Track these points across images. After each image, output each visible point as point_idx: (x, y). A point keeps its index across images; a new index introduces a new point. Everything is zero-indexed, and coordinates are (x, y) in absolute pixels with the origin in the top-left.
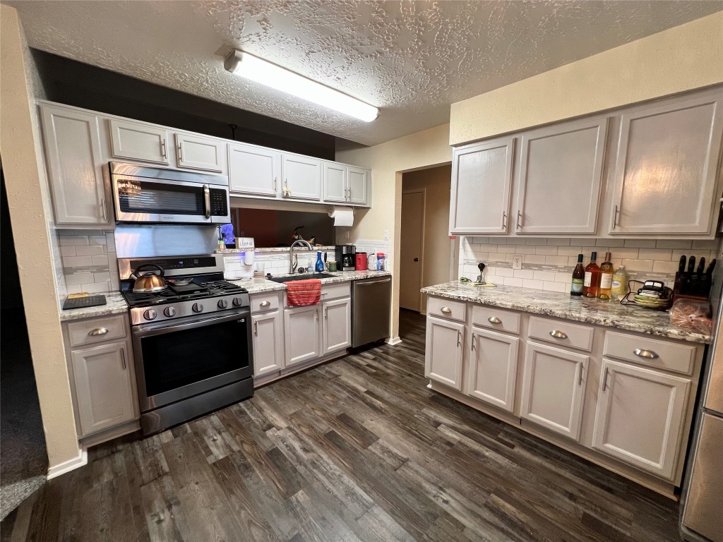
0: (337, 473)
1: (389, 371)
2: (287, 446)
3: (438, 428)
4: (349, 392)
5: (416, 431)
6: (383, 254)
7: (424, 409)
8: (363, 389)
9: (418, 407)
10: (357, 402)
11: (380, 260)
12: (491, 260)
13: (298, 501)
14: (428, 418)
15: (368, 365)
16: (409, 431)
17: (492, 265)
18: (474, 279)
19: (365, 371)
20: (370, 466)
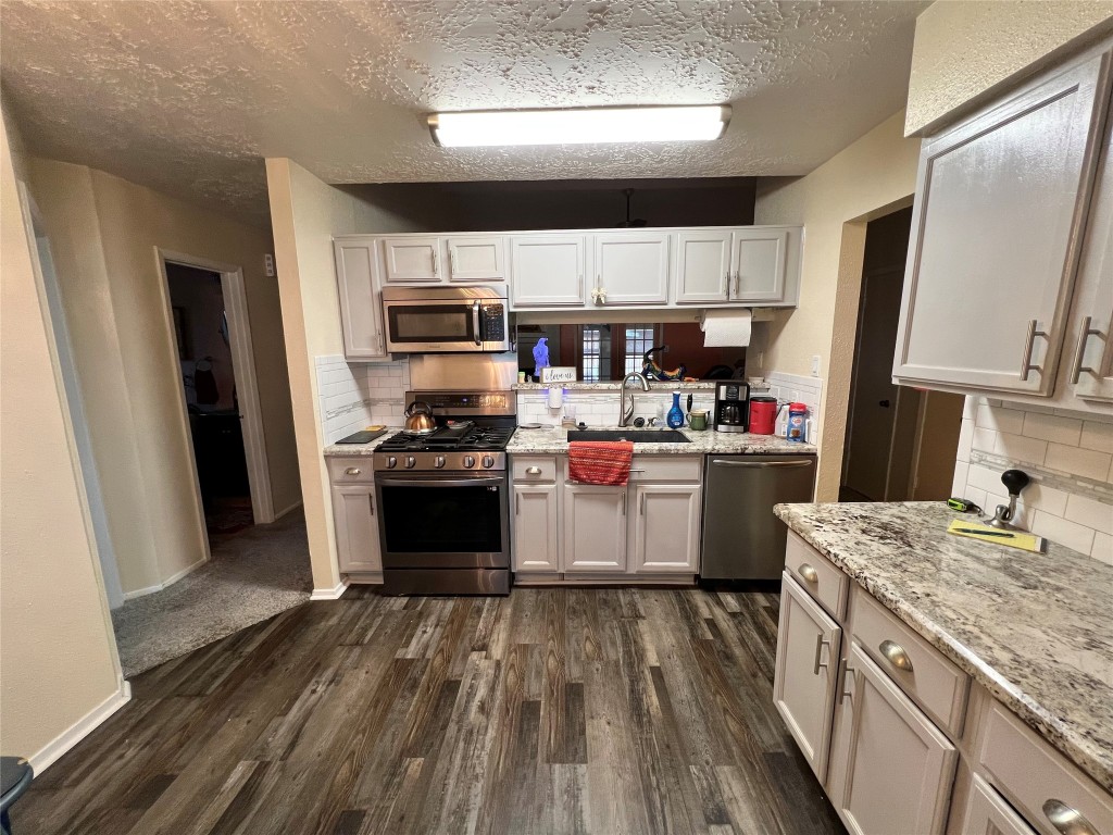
0: (478, 770)
1: (738, 651)
2: (471, 687)
3: (713, 828)
4: (628, 653)
5: (662, 797)
6: (803, 407)
7: (726, 768)
8: (652, 659)
9: (717, 755)
10: (621, 677)
11: (795, 419)
12: (1061, 466)
13: (406, 770)
14: (713, 791)
15: (712, 624)
16: (648, 788)
17: (1056, 482)
18: (991, 511)
19: (693, 629)
20: (524, 796)
